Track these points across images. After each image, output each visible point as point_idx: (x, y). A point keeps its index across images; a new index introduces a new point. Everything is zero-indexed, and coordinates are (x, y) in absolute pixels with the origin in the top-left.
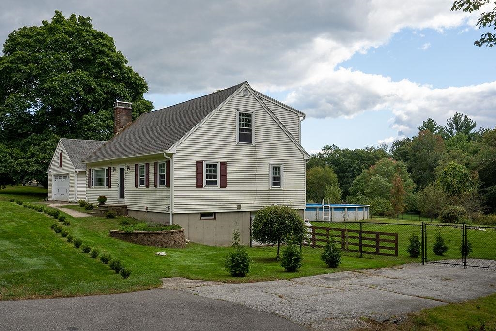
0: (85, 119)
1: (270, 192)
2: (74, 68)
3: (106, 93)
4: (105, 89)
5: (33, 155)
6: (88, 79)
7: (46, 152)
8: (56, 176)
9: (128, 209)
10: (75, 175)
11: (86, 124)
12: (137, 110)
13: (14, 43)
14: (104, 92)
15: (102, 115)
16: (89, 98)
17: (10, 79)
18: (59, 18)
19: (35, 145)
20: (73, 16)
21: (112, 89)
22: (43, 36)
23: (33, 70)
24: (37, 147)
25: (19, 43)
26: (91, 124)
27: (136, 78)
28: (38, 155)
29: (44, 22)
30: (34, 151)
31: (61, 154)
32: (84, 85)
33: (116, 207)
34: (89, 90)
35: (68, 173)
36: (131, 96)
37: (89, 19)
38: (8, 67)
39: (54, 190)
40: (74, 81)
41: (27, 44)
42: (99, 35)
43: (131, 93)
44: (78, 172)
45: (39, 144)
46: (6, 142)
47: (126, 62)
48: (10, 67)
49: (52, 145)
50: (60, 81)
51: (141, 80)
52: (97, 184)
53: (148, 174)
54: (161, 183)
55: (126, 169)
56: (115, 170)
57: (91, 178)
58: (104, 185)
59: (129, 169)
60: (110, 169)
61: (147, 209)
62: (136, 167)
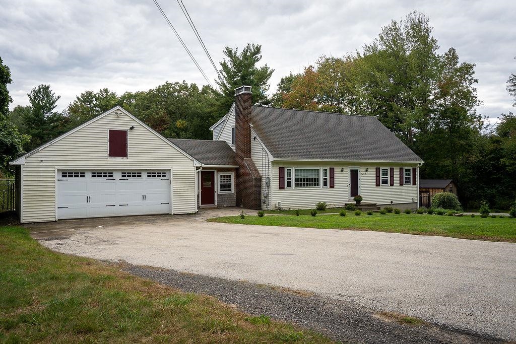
8: (72, 173)
10: (195, 171)
44: (201, 168)
52: (297, 185)
53: (392, 176)
54: (406, 182)
55: (361, 171)
56: (342, 171)
57: (286, 177)
58: (318, 185)
59: (367, 171)
60: (332, 170)
61: (392, 202)
62: (378, 170)
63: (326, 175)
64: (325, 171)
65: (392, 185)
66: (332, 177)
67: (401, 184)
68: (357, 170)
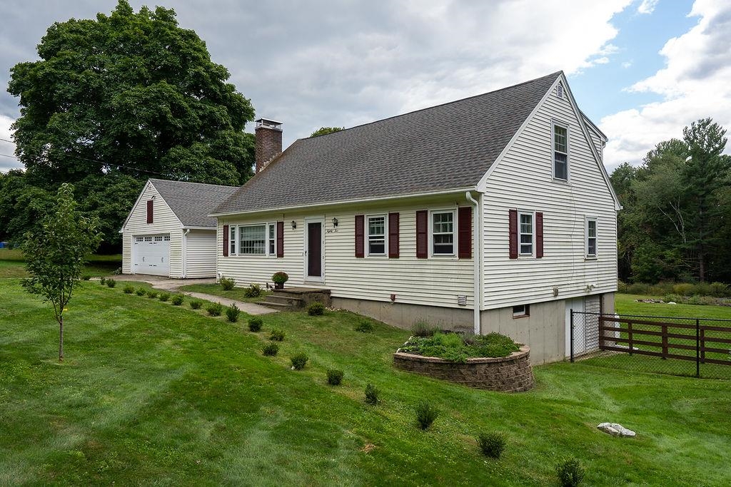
0: (173, 154)
1: (586, 264)
2: (156, 79)
3: (202, 118)
4: (201, 113)
5: (95, 206)
6: (176, 95)
7: (116, 200)
8: (139, 238)
9: (332, 295)
10: (182, 234)
11: (175, 160)
12: (244, 145)
13: (56, 41)
14: (199, 116)
15: (198, 149)
16: (178, 123)
17: (53, 91)
18: (124, 9)
19: (96, 191)
20: (144, 10)
21: (211, 112)
22: (103, 31)
23: (92, 79)
24: (100, 193)
25: (64, 41)
26: (183, 161)
27: (240, 100)
28: (103, 205)
29: (99, 16)
30: (97, 199)
31: (150, 204)
32: (171, 103)
33: (315, 292)
34: (179, 111)
35: (167, 232)
36: (233, 125)
37: (172, 12)
38: (51, 74)
39: (135, 258)
40: (158, 97)
41: (78, 43)
42: (189, 35)
43: (233, 119)
44: (188, 230)
45: (102, 190)
46: (47, 185)
47: (227, 76)
48: (53, 74)
49: (126, 191)
50: (135, 96)
51: (247, 103)
52: (244, 251)
53: (395, 235)
54: (438, 250)
55: (327, 224)
56: (295, 227)
57: (230, 240)
58: (263, 252)
59: (336, 224)
60: (281, 225)
61: (393, 297)
62: (359, 221)
63: (272, 235)
64: (272, 227)
65: (394, 254)
66: (281, 239)
67: (422, 254)
68: (319, 224)
